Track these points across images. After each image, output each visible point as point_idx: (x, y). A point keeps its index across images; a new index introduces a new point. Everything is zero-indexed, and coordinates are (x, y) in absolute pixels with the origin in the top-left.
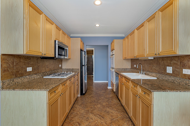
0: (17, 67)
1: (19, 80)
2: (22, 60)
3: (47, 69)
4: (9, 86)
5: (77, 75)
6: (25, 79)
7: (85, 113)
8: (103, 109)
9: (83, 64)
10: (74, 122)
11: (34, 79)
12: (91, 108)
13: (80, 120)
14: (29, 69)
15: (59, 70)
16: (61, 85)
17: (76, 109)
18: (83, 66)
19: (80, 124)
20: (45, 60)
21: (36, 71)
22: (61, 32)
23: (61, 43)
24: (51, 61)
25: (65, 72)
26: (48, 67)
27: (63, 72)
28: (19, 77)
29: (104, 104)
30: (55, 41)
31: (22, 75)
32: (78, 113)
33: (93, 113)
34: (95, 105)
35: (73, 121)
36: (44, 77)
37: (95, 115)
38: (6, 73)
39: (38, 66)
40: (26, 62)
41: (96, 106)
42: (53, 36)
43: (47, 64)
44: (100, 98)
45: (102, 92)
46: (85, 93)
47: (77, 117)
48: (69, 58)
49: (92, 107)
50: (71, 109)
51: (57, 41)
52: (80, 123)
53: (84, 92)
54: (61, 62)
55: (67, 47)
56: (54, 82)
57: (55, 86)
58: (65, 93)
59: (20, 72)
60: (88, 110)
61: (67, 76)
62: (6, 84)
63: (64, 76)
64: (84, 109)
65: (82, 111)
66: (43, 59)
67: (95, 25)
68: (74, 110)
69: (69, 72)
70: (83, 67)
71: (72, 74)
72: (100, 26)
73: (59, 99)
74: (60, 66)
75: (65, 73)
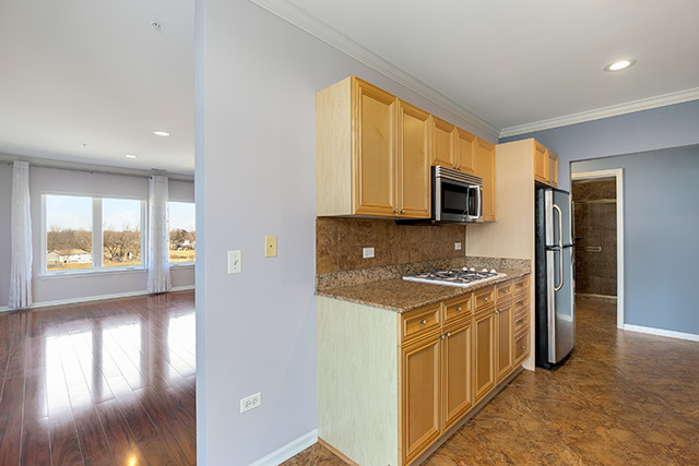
0: (344, 245)
1: (346, 278)
2: (352, 230)
3: (413, 255)
4: (328, 288)
5: (521, 285)
6: (359, 278)
7: (541, 437)
8: (640, 456)
9: (549, 242)
10: (492, 446)
11: (379, 281)
12: (576, 428)
13: (513, 449)
14: (368, 253)
15: (453, 262)
16: (443, 308)
17: (507, 409)
18: (547, 248)
19: (510, 462)
20: (408, 227)
21: (383, 259)
22: (453, 135)
23: (456, 171)
24: (427, 231)
25: (472, 269)
26: (417, 250)
27: (465, 269)
28: (346, 271)
29: (656, 438)
30: (433, 168)
31: (352, 266)
32: (514, 423)
33: (581, 451)
34: (602, 424)
35: (487, 440)
36: (404, 278)
37: (585, 460)
38: (324, 258)
39: (390, 245)
40: (361, 233)
41: (601, 431)
42: (426, 155)
43: (413, 240)
44: (637, 405)
45: (662, 381)
46: (560, 364)
47: (504, 436)
48: (488, 219)
49: (584, 427)
50: (490, 402)
51: (438, 168)
52: (513, 460)
53: (552, 359)
54: (460, 235)
55: (478, 180)
56: (423, 294)
57: (421, 304)
58: (459, 336)
59: (349, 258)
60: (559, 433)
61: (472, 283)
62: (325, 284)
63: (461, 282)
64: (539, 420)
65: (532, 426)
66: (401, 227)
67: (606, 69)
68: (498, 410)
69: (485, 270)
70: (550, 254)
71: (495, 277)
72: (633, 63)
73: (436, 347)
74: (458, 246)
75: (471, 272)
